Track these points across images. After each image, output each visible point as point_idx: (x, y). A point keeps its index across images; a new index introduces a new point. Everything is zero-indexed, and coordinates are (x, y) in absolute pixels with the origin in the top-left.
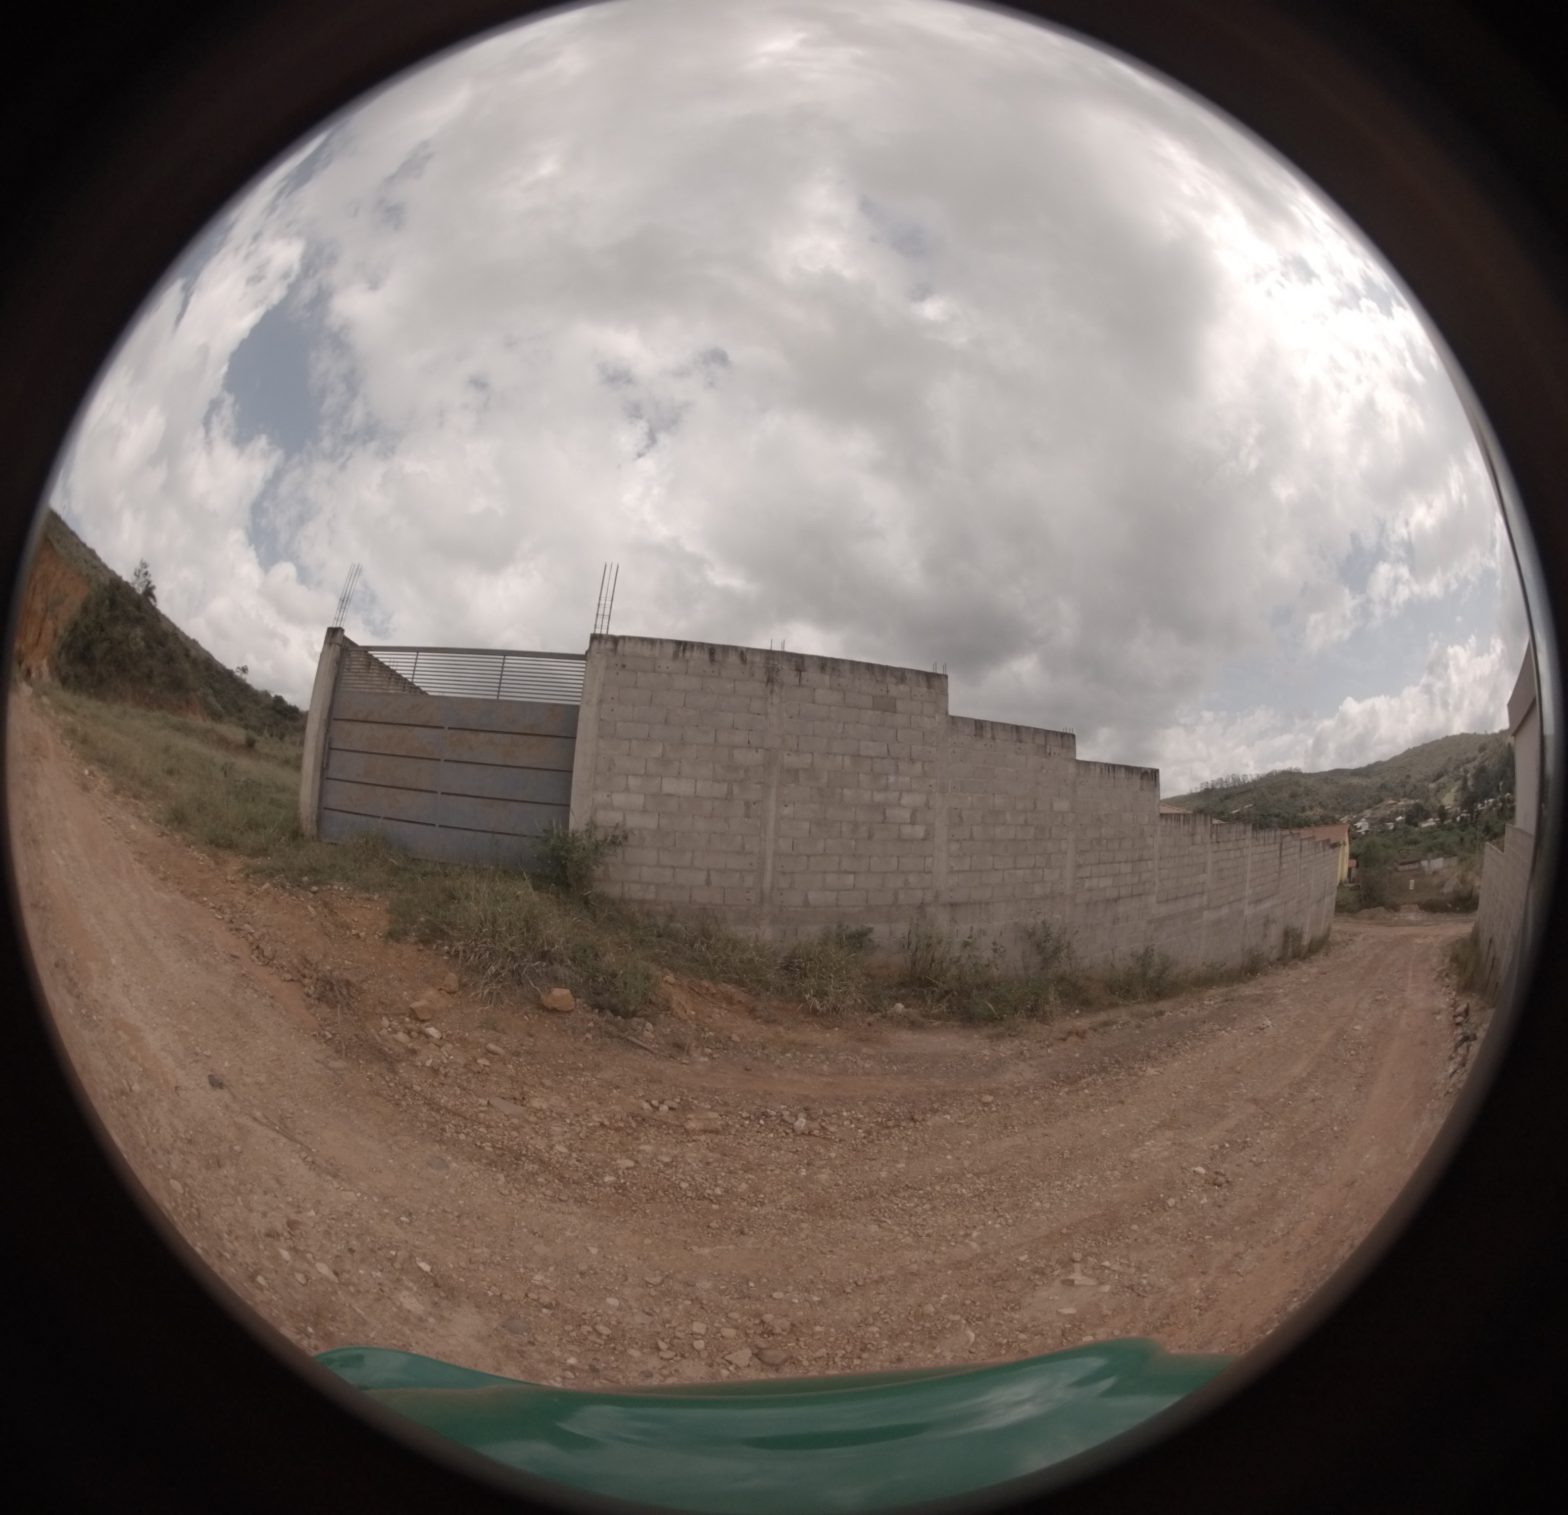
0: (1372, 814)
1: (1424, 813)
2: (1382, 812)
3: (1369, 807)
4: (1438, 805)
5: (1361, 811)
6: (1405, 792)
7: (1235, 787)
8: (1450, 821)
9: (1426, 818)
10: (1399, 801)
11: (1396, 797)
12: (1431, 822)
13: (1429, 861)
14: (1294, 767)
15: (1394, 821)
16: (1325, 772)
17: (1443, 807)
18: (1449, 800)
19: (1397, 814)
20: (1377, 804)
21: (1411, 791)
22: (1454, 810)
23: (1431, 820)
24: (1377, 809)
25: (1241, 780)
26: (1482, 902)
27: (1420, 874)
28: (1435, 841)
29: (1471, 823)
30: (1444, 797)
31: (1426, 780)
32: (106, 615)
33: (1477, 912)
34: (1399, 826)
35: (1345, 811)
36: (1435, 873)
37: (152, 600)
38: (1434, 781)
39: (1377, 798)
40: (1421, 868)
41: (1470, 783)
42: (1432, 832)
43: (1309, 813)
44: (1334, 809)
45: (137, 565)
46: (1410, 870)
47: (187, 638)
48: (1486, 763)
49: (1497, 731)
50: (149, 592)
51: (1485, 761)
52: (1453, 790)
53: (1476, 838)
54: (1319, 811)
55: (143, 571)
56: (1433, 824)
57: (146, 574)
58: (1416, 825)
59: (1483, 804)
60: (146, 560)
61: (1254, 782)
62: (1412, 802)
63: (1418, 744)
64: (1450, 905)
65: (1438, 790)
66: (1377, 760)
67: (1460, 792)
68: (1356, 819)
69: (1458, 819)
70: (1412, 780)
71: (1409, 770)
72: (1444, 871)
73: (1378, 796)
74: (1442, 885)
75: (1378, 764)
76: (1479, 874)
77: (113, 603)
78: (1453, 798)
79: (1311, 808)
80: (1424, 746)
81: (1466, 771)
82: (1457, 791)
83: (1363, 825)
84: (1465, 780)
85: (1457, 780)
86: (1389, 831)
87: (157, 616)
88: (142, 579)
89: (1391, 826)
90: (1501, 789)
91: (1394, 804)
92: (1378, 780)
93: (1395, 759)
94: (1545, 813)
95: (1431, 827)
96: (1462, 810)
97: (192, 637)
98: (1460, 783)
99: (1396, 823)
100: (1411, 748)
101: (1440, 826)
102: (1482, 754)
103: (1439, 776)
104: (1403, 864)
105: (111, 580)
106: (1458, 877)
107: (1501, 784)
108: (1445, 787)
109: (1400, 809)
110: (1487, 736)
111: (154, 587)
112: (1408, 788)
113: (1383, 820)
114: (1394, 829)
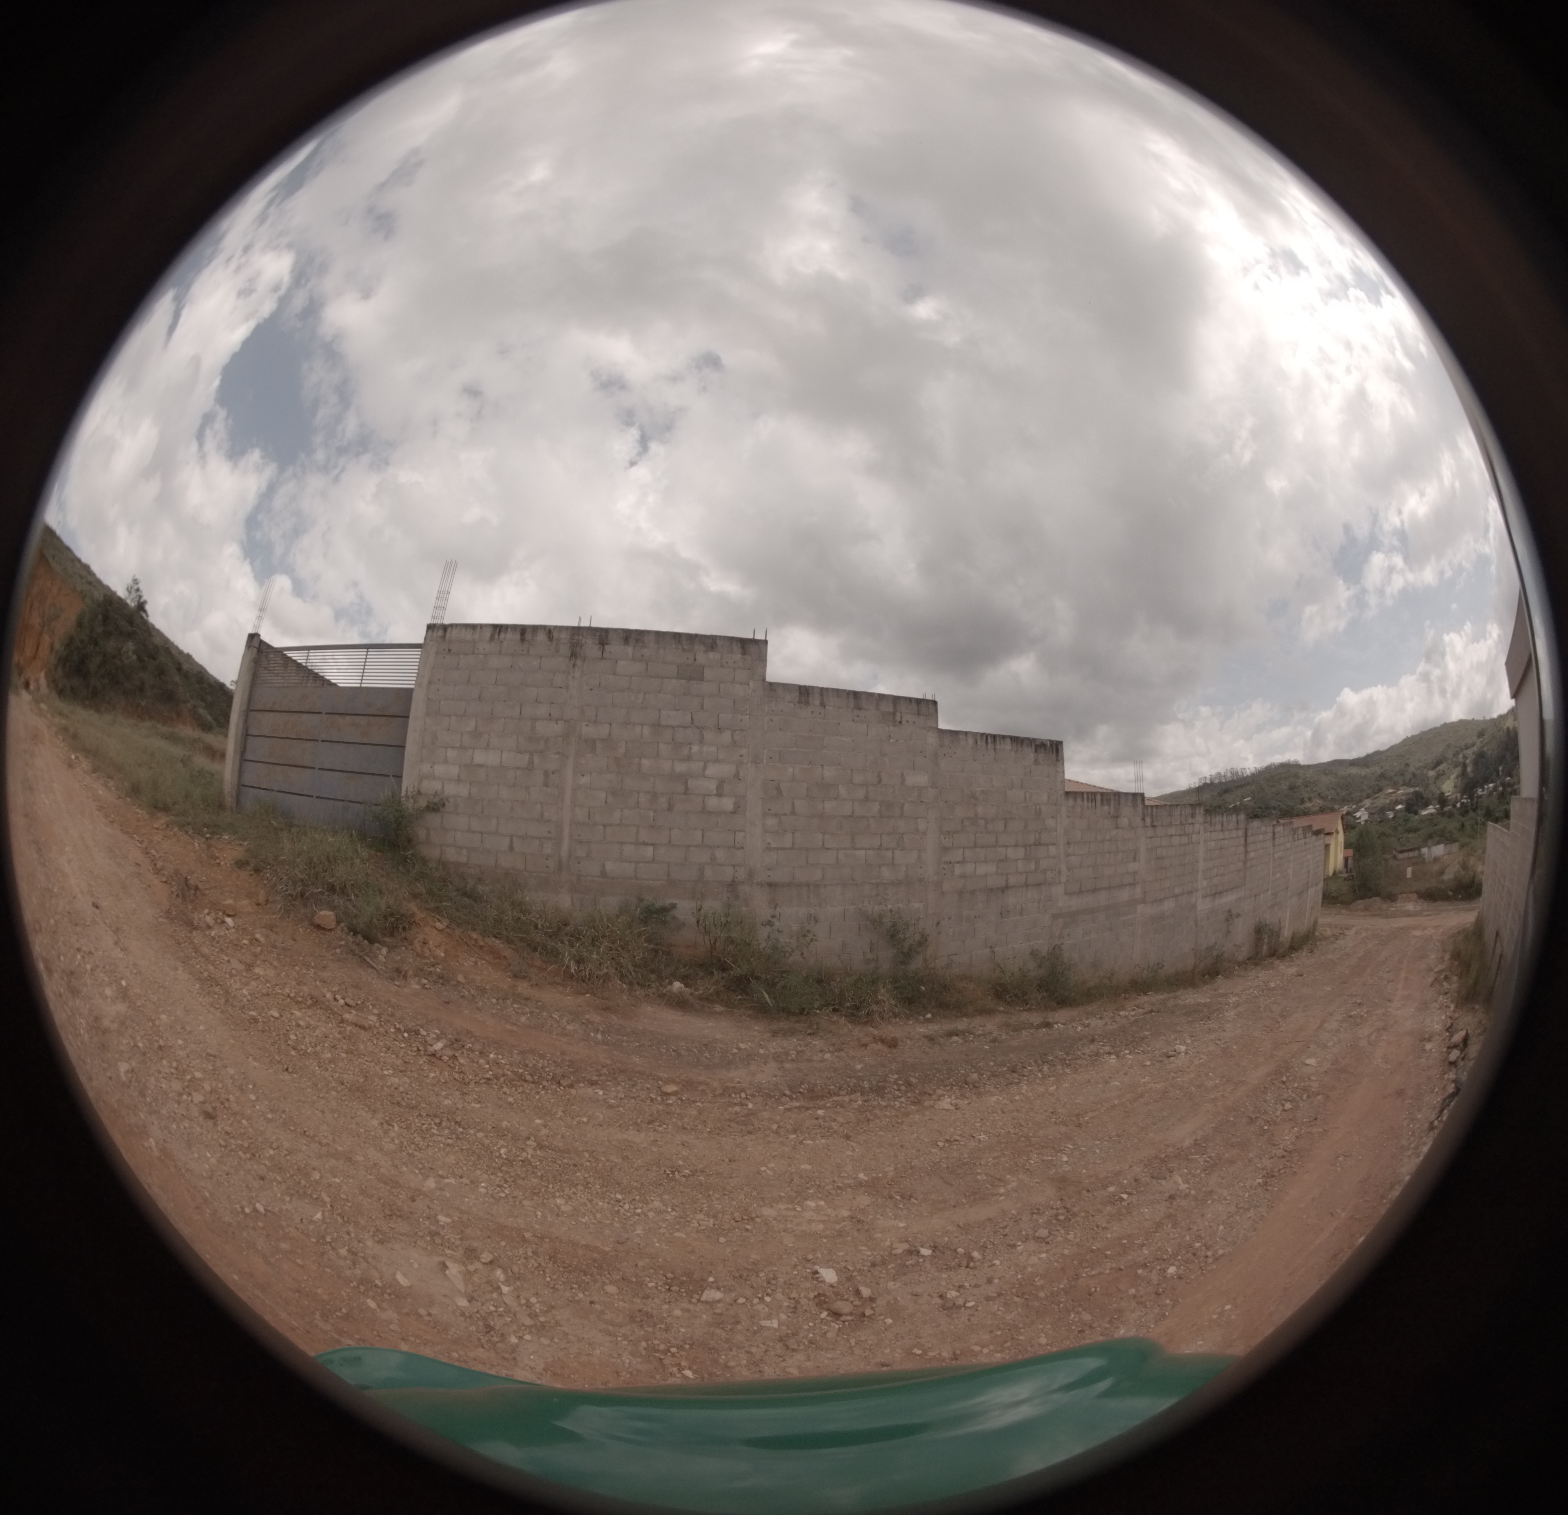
0: (1371, 804)
1: (1423, 801)
2: (1382, 800)
3: (1368, 797)
4: (1438, 792)
5: (1361, 801)
6: (1404, 780)
7: (1233, 781)
8: (1450, 807)
9: (1426, 805)
10: (1398, 790)
11: (1396, 786)
12: (1431, 810)
13: (1429, 848)
14: (1292, 759)
15: (1393, 810)
16: (1324, 763)
17: (1443, 794)
18: (1448, 787)
19: (1397, 802)
20: (1377, 793)
21: (1411, 779)
22: (1454, 796)
23: (1431, 807)
24: (1376, 798)
25: (1240, 774)
26: (1485, 889)
27: (1419, 861)
28: (1435, 828)
29: (1472, 809)
30: (1443, 783)
31: (1425, 767)
32: (99, 630)
33: (1481, 899)
34: (1399, 815)
35: (1344, 801)
36: (1436, 860)
37: (144, 615)
38: (1433, 768)
39: (1376, 788)
40: (1420, 856)
41: (1469, 769)
42: (1432, 820)
43: (1308, 805)
44: (1333, 800)
45: (129, 581)
46: (1409, 858)
47: (181, 652)
48: (1485, 749)
49: (1495, 716)
50: (141, 607)
51: (1484, 746)
52: (1453, 777)
53: (1477, 823)
54: (1319, 802)
55: (135, 587)
56: (1433, 811)
57: (138, 590)
58: (1416, 813)
59: (1483, 789)
60: (137, 577)
61: (1253, 775)
62: (1412, 790)
63: (1416, 732)
64: (1451, 893)
65: (1438, 777)
66: (1376, 750)
67: (1460, 779)
68: (1355, 808)
69: (1458, 805)
70: (1412, 769)
71: (1408, 759)
72: (1445, 857)
73: (1377, 785)
74: (1442, 873)
75: (1377, 753)
76: (1481, 859)
77: (106, 619)
78: (1453, 785)
79: (1310, 799)
80: (1423, 734)
81: (1465, 757)
82: (1457, 778)
83: (1362, 815)
84: (1465, 766)
85: (1456, 766)
86: (1389, 820)
87: (149, 630)
88: (134, 595)
89: (1391, 815)
90: (1500, 773)
91: (1395, 792)
92: (1377, 770)
93: (1393, 748)
94: (1546, 797)
95: (1432, 814)
96: (1462, 795)
97: (186, 651)
98: (1459, 769)
99: (1396, 812)
100: (1409, 736)
101: (1441, 813)
102: (1481, 739)
103: (1438, 763)
104: (1402, 852)
105: (105, 596)
106: (1459, 863)
107: (1501, 768)
108: (1444, 774)
109: (1399, 798)
110: (1485, 722)
111: (145, 602)
112: (1408, 776)
113: (1382, 810)
114: (1394, 817)
